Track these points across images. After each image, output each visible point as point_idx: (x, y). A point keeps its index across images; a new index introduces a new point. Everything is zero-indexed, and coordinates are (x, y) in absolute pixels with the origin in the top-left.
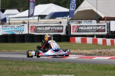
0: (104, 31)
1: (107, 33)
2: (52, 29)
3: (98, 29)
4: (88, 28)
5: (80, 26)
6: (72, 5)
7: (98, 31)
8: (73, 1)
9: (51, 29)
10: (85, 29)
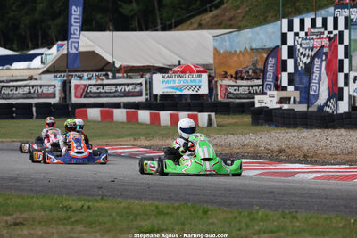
0: (140, 94)
1: (147, 99)
2: (32, 91)
3: (127, 90)
4: (107, 89)
5: (90, 85)
6: (72, 42)
7: (127, 94)
8: (74, 34)
9: (30, 92)
10: (101, 90)
